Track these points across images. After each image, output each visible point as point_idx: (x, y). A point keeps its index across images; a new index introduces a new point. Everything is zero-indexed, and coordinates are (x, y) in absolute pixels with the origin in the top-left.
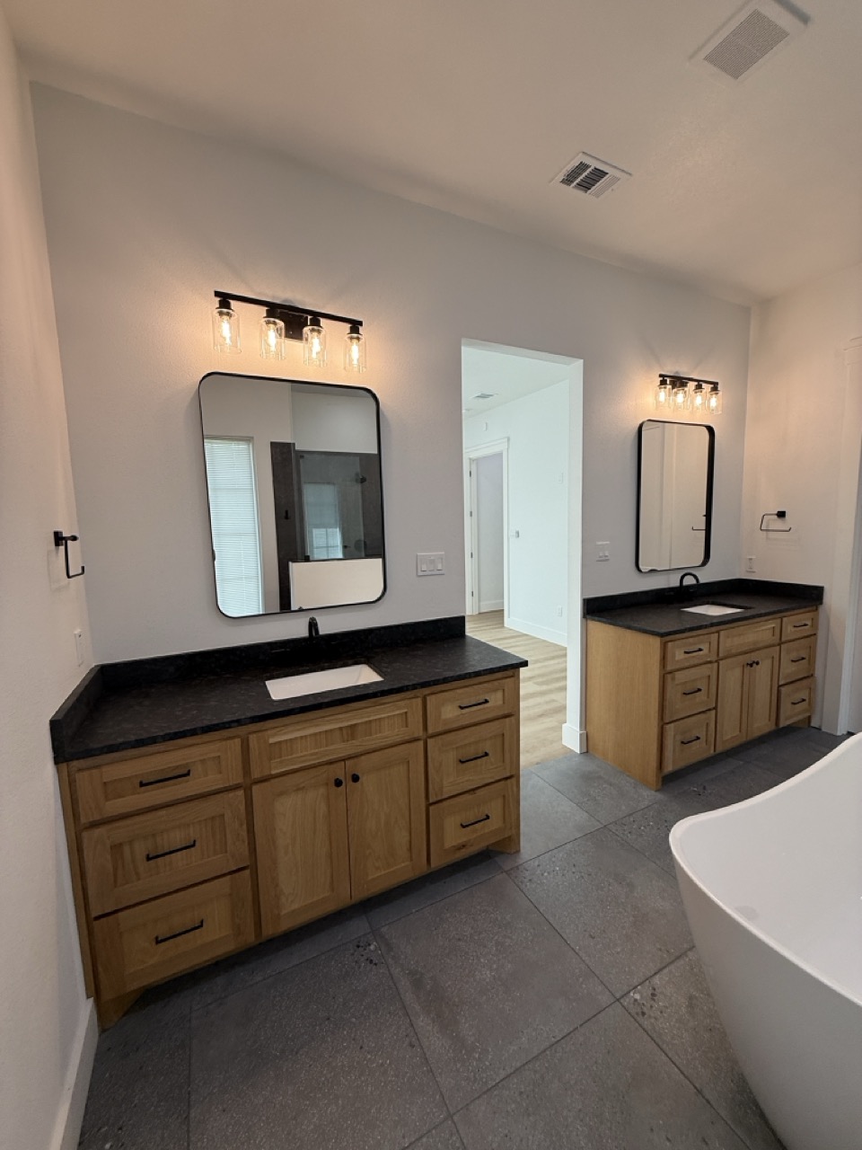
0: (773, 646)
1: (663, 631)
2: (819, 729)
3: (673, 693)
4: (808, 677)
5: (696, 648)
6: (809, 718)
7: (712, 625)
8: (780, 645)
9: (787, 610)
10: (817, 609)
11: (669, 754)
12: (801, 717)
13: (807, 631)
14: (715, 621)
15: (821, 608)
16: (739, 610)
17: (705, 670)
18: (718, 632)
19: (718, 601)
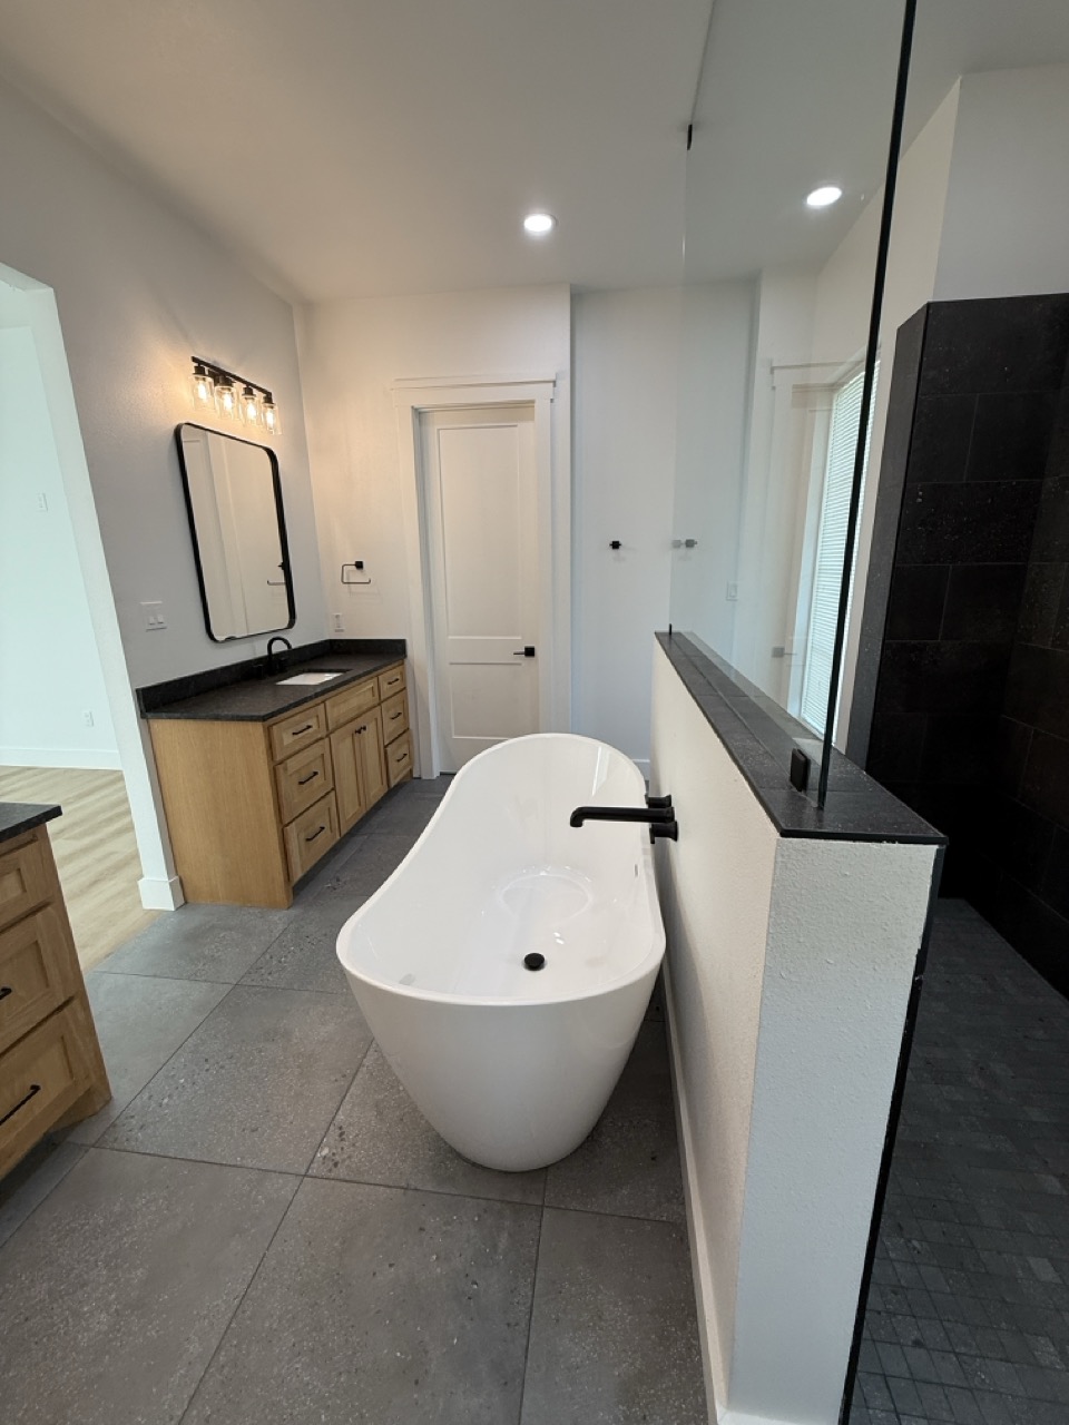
0: (375, 707)
1: (263, 713)
2: (420, 778)
3: (288, 785)
4: (404, 732)
5: (304, 725)
6: (411, 771)
7: (317, 695)
8: (379, 704)
9: (381, 667)
10: (403, 664)
11: (295, 859)
12: (405, 772)
13: (397, 686)
14: (319, 690)
15: (406, 661)
16: (335, 675)
17: (316, 750)
18: (323, 702)
19: (315, 667)
